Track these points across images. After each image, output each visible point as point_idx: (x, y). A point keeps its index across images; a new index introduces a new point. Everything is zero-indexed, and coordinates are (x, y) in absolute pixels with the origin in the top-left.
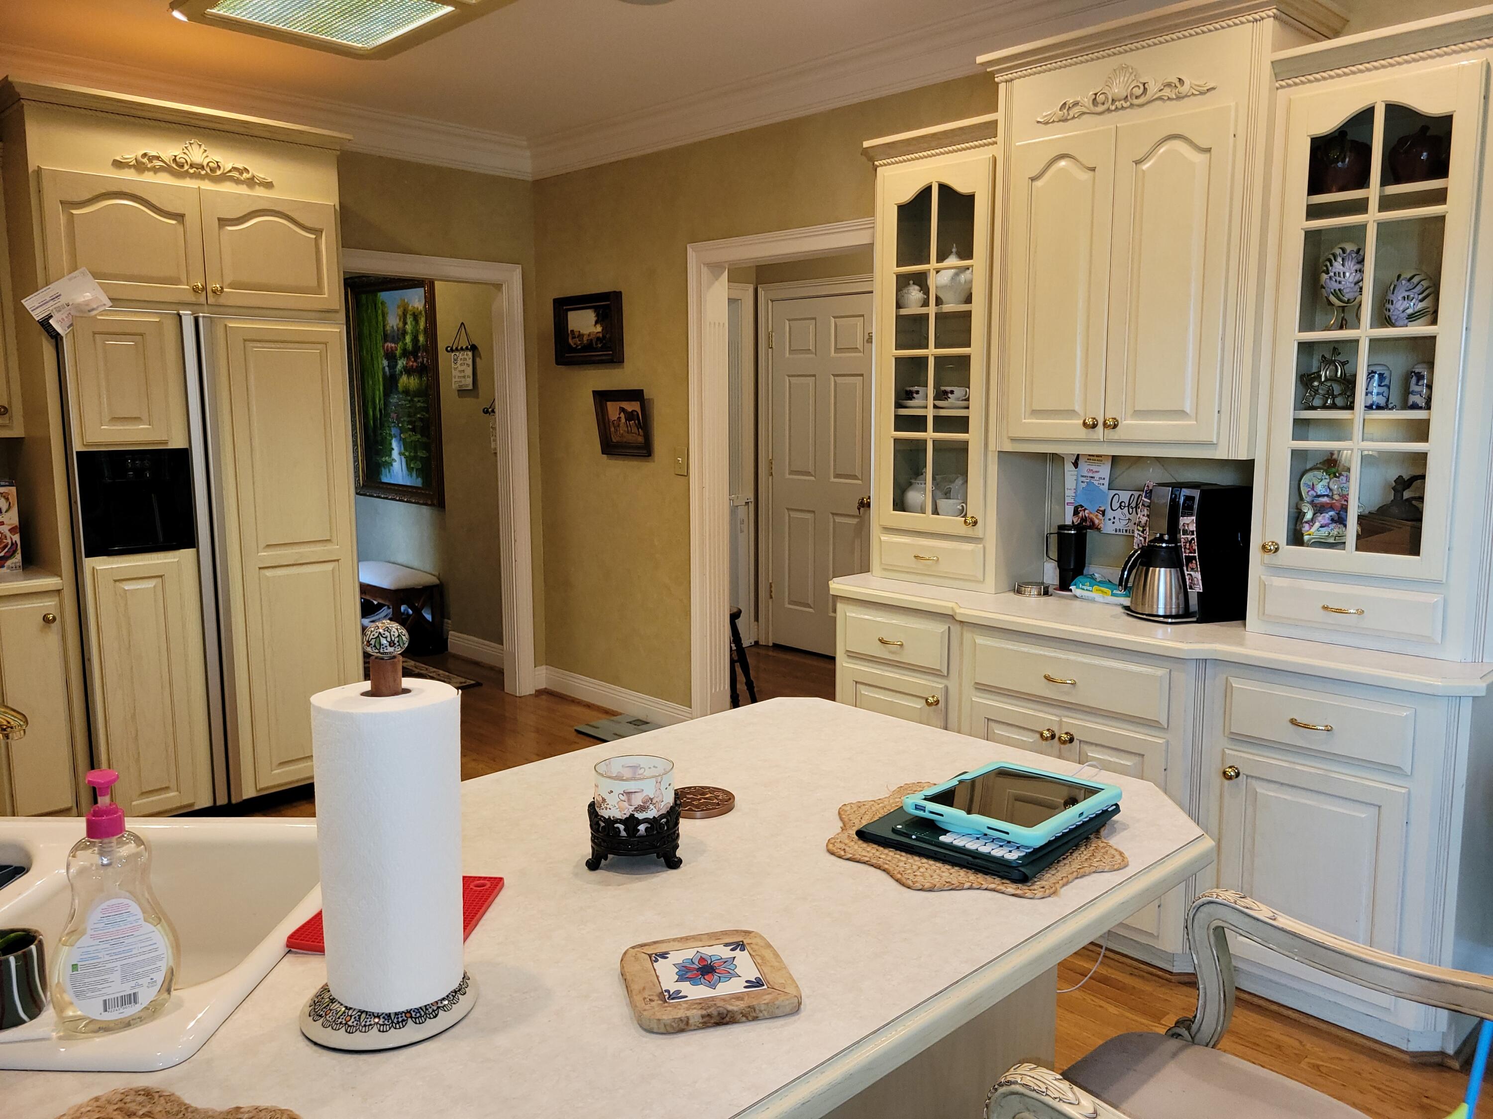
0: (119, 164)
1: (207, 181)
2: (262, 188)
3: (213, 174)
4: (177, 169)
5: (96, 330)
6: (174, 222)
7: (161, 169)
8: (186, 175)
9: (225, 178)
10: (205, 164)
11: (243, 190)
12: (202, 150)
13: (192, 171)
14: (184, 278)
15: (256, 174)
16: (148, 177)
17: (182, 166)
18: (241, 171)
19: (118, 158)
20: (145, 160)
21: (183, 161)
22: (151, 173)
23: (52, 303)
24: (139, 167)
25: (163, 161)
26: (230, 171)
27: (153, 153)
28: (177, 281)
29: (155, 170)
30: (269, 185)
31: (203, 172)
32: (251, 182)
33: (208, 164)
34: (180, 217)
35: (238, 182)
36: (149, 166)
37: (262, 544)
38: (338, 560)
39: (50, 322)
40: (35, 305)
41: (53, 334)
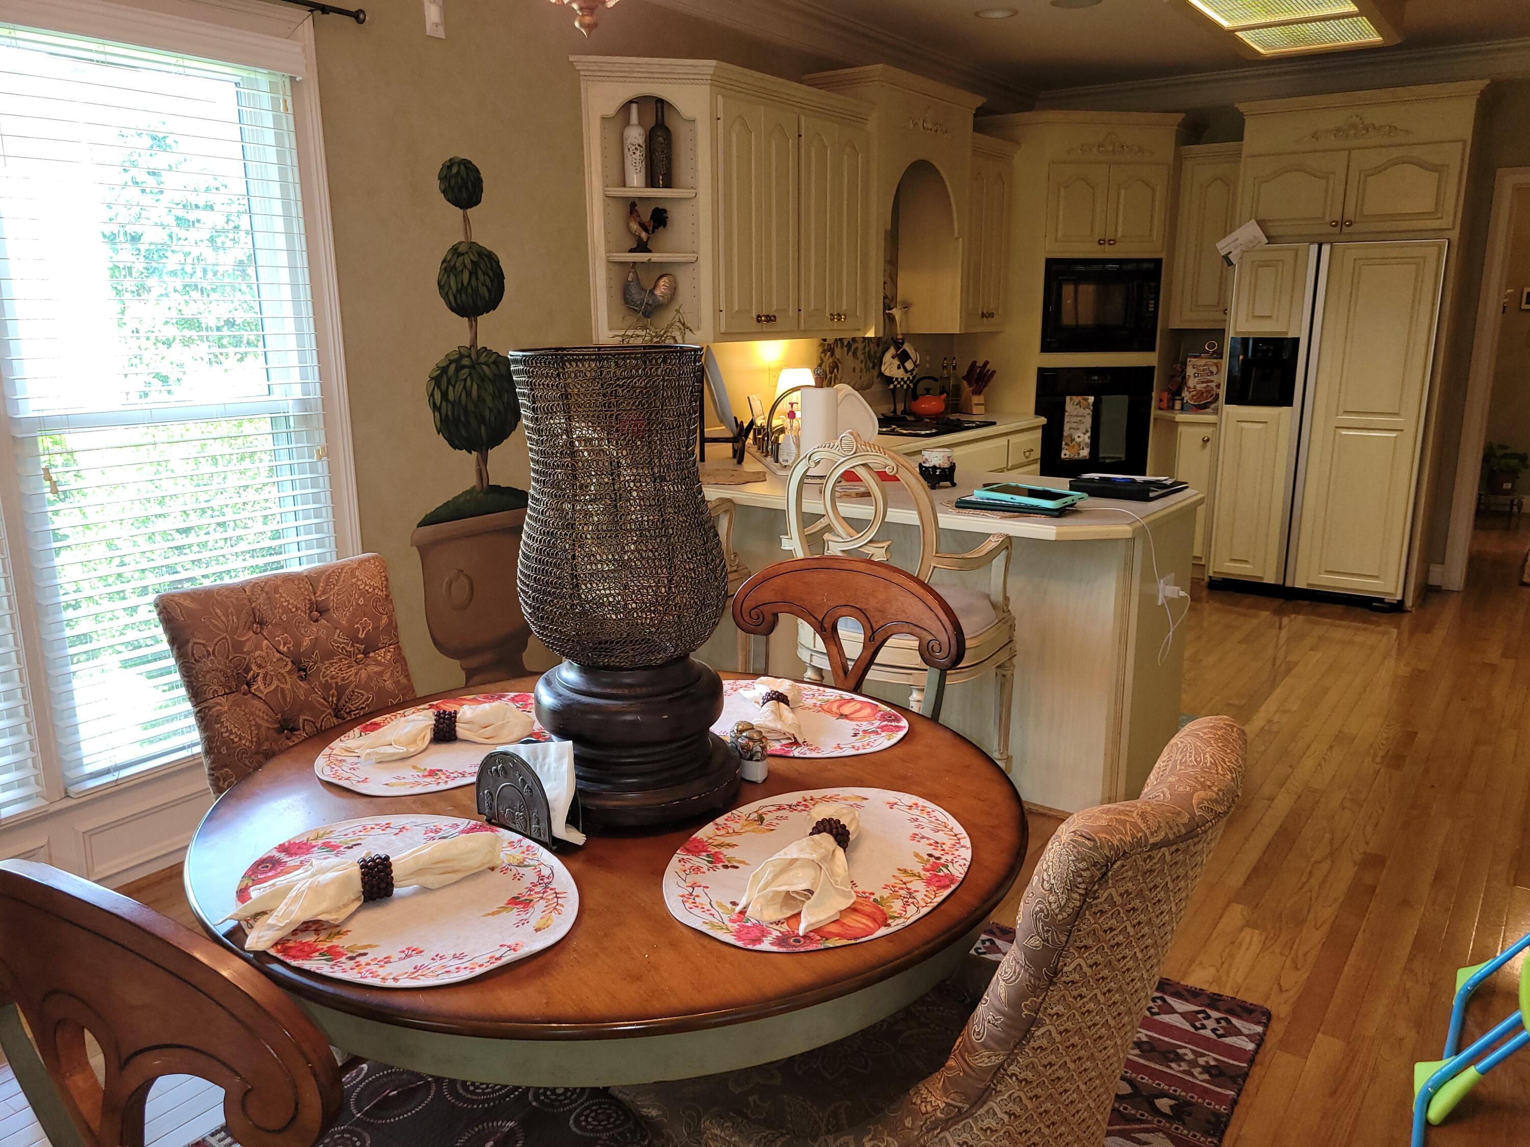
14: (1327, 217)
23: (1233, 244)
28: (1322, 220)
34: (1331, 175)
37: (1341, 410)
38: (1402, 430)
39: (1230, 256)
40: (1223, 246)
41: (1230, 263)
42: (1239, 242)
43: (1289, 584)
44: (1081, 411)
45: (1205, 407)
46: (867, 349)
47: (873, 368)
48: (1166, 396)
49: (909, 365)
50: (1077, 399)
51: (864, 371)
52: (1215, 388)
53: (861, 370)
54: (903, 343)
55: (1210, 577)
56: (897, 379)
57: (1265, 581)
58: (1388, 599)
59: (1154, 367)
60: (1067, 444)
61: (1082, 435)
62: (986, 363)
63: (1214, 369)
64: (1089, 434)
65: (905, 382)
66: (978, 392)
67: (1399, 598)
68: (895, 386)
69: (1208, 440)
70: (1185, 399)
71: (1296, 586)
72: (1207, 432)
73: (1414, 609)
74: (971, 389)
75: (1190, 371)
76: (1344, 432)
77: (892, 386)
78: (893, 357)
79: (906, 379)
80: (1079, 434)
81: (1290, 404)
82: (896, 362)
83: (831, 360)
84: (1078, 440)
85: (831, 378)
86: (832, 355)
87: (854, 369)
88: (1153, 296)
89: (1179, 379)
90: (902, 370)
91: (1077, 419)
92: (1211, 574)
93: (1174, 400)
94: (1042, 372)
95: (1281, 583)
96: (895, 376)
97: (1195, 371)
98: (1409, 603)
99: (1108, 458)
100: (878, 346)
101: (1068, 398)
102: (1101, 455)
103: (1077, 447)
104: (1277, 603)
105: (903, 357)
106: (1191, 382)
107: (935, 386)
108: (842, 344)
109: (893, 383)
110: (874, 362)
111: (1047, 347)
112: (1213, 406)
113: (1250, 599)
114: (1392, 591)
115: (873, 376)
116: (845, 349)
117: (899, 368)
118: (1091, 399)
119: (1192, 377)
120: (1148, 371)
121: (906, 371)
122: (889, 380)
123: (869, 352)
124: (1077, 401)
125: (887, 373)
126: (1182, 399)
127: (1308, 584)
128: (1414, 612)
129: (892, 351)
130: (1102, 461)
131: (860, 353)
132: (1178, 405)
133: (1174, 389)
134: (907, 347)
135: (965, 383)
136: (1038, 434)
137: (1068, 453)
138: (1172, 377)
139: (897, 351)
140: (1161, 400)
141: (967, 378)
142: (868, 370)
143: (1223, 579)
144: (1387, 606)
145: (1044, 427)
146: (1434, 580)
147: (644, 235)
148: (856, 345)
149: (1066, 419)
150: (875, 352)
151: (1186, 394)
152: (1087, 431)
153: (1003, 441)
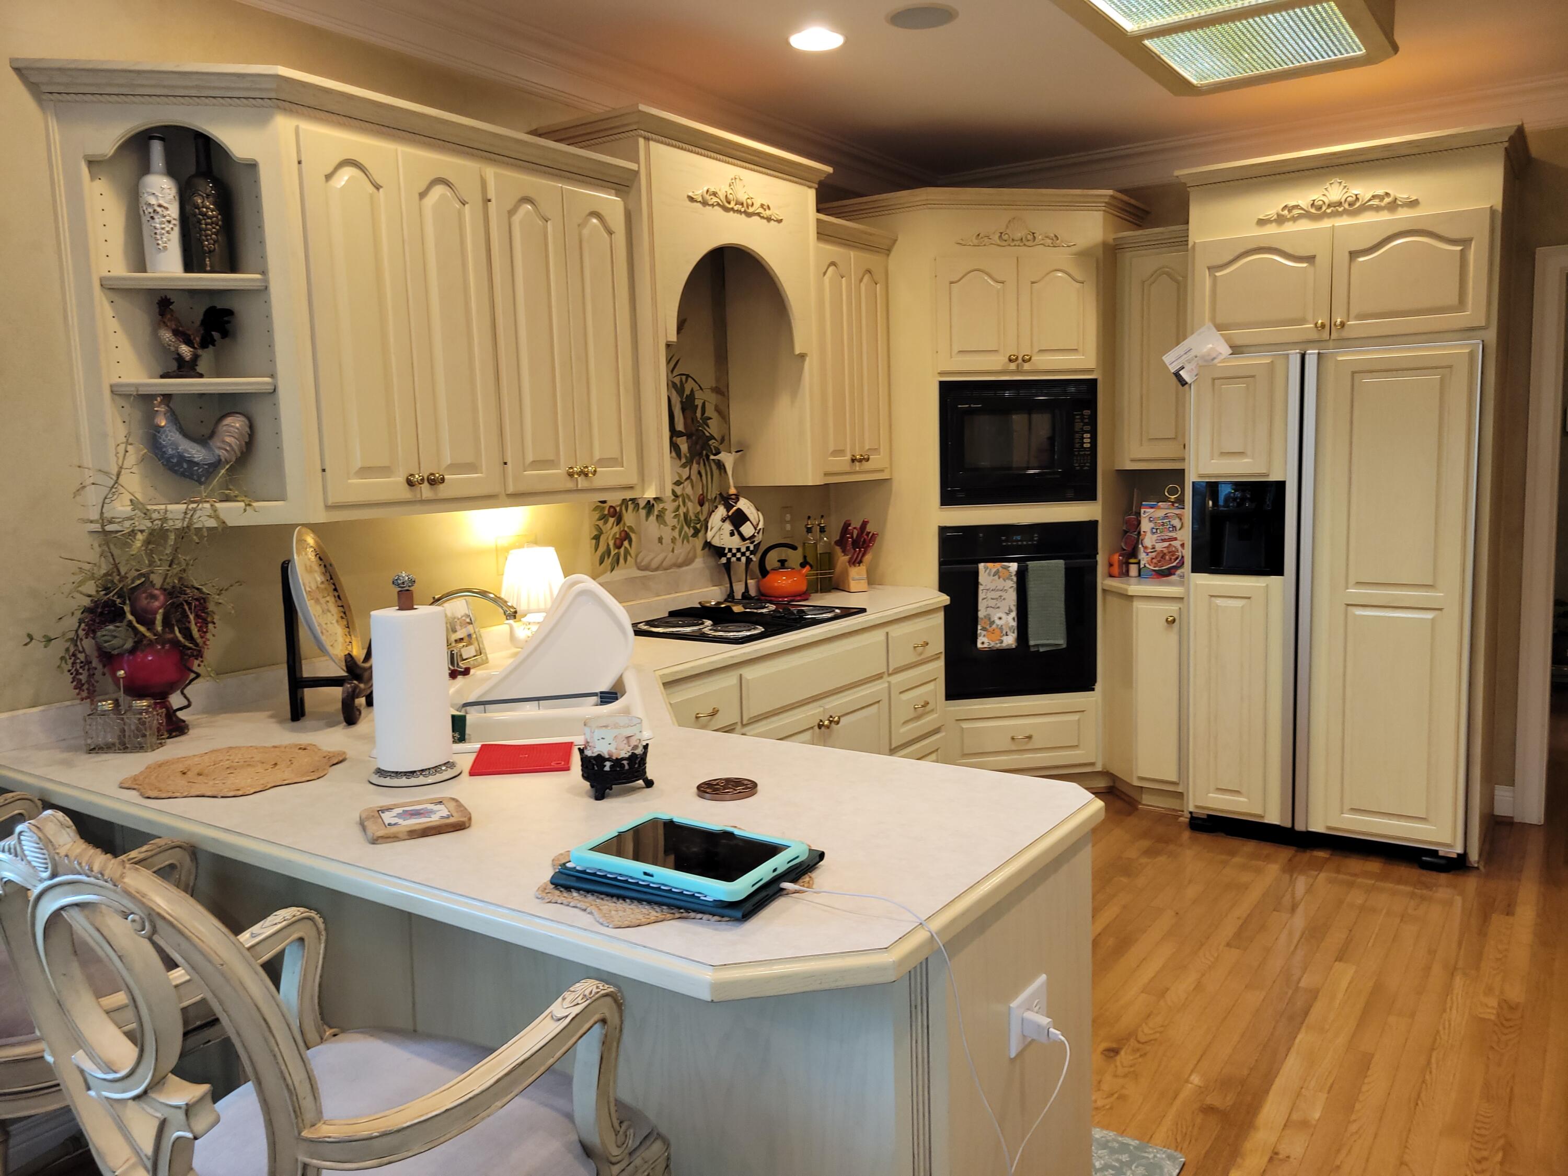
0: (1262, 222)
1: (1345, 217)
2: (1405, 209)
3: (1354, 207)
4: (1318, 212)
5: (1216, 376)
6: (1305, 265)
7: (1300, 216)
8: (1325, 215)
9: (1365, 208)
10: (1343, 200)
11: (1385, 216)
12: (1342, 187)
13: (1329, 211)
14: (1309, 317)
15: (1399, 196)
16: (1289, 227)
17: (1320, 208)
18: (1381, 198)
19: (1261, 217)
20: (1286, 212)
21: (1321, 203)
22: (1291, 223)
23: (1185, 356)
24: (1280, 220)
25: (1302, 209)
26: (1370, 200)
27: (1292, 203)
28: (1303, 321)
29: (1294, 219)
30: (1414, 204)
31: (1340, 209)
32: (1393, 206)
33: (1346, 200)
34: (1311, 259)
35: (1378, 209)
36: (1288, 217)
37: (1352, 580)
38: (1440, 609)
39: (1181, 373)
40: (1172, 360)
41: (1183, 383)
42: (1192, 354)
43: (1300, 827)
44: (1000, 583)
45: (1169, 572)
46: (682, 510)
47: (695, 534)
48: (1117, 558)
49: (747, 530)
50: (994, 567)
51: (679, 542)
52: (1180, 548)
53: (674, 540)
54: (737, 500)
55: (1191, 813)
56: (730, 550)
57: (1266, 821)
58: (1442, 851)
59: (1096, 522)
60: (984, 629)
61: (1004, 616)
62: (865, 524)
63: (1176, 522)
64: (1014, 614)
65: (743, 554)
66: (856, 562)
67: (1460, 850)
68: (729, 559)
69: (1174, 621)
70: (1142, 563)
71: (1311, 829)
72: (1172, 609)
73: (1482, 863)
74: (847, 558)
75: (1145, 526)
76: (1359, 612)
77: (724, 560)
78: (724, 520)
79: (743, 550)
80: (999, 615)
81: (1279, 571)
82: (728, 527)
83: (616, 529)
84: (998, 622)
85: (618, 555)
86: (619, 520)
87: (660, 540)
88: (1088, 428)
89: (1134, 535)
90: (736, 536)
91: (995, 595)
92: (1191, 809)
93: (1128, 564)
94: (943, 530)
95: (1289, 825)
96: (727, 546)
97: (1152, 525)
98: (1474, 856)
99: (1043, 645)
100: (701, 504)
101: (981, 566)
102: (1032, 643)
103: (998, 631)
104: (1285, 853)
105: (738, 519)
106: (1149, 540)
107: (795, 557)
108: (637, 506)
109: (725, 555)
110: (695, 528)
111: (949, 498)
112: (1179, 572)
113: (1250, 846)
114: (1448, 840)
115: (694, 548)
116: (643, 513)
117: (732, 534)
118: (1014, 566)
119: (1149, 534)
120: (1092, 526)
121: (743, 538)
122: (719, 552)
123: (686, 515)
124: (994, 570)
125: (716, 542)
126: (1139, 563)
127: (1329, 828)
128: (1481, 868)
129: (721, 511)
130: (1032, 649)
131: (669, 516)
132: (1133, 570)
133: (1129, 549)
134: (744, 505)
135: (838, 549)
136: (939, 620)
137: (985, 640)
138: (1126, 532)
139: (728, 511)
140: (1111, 565)
141: (841, 543)
142: (686, 537)
143: (1209, 816)
144: (1443, 862)
145: (946, 608)
146: (1502, 809)
147: (185, 350)
148: (661, 506)
149: (981, 595)
150: (697, 515)
151: (1144, 558)
152: (1010, 611)
153: (878, 636)
